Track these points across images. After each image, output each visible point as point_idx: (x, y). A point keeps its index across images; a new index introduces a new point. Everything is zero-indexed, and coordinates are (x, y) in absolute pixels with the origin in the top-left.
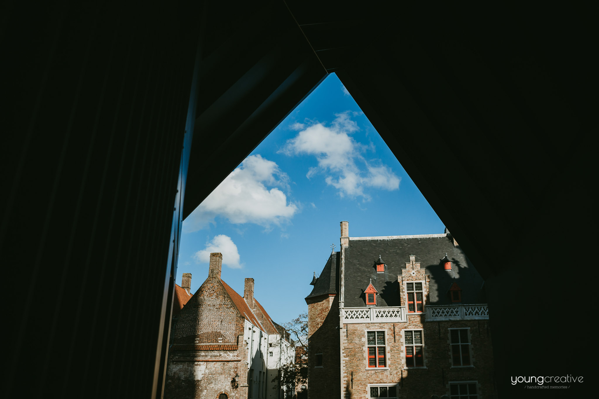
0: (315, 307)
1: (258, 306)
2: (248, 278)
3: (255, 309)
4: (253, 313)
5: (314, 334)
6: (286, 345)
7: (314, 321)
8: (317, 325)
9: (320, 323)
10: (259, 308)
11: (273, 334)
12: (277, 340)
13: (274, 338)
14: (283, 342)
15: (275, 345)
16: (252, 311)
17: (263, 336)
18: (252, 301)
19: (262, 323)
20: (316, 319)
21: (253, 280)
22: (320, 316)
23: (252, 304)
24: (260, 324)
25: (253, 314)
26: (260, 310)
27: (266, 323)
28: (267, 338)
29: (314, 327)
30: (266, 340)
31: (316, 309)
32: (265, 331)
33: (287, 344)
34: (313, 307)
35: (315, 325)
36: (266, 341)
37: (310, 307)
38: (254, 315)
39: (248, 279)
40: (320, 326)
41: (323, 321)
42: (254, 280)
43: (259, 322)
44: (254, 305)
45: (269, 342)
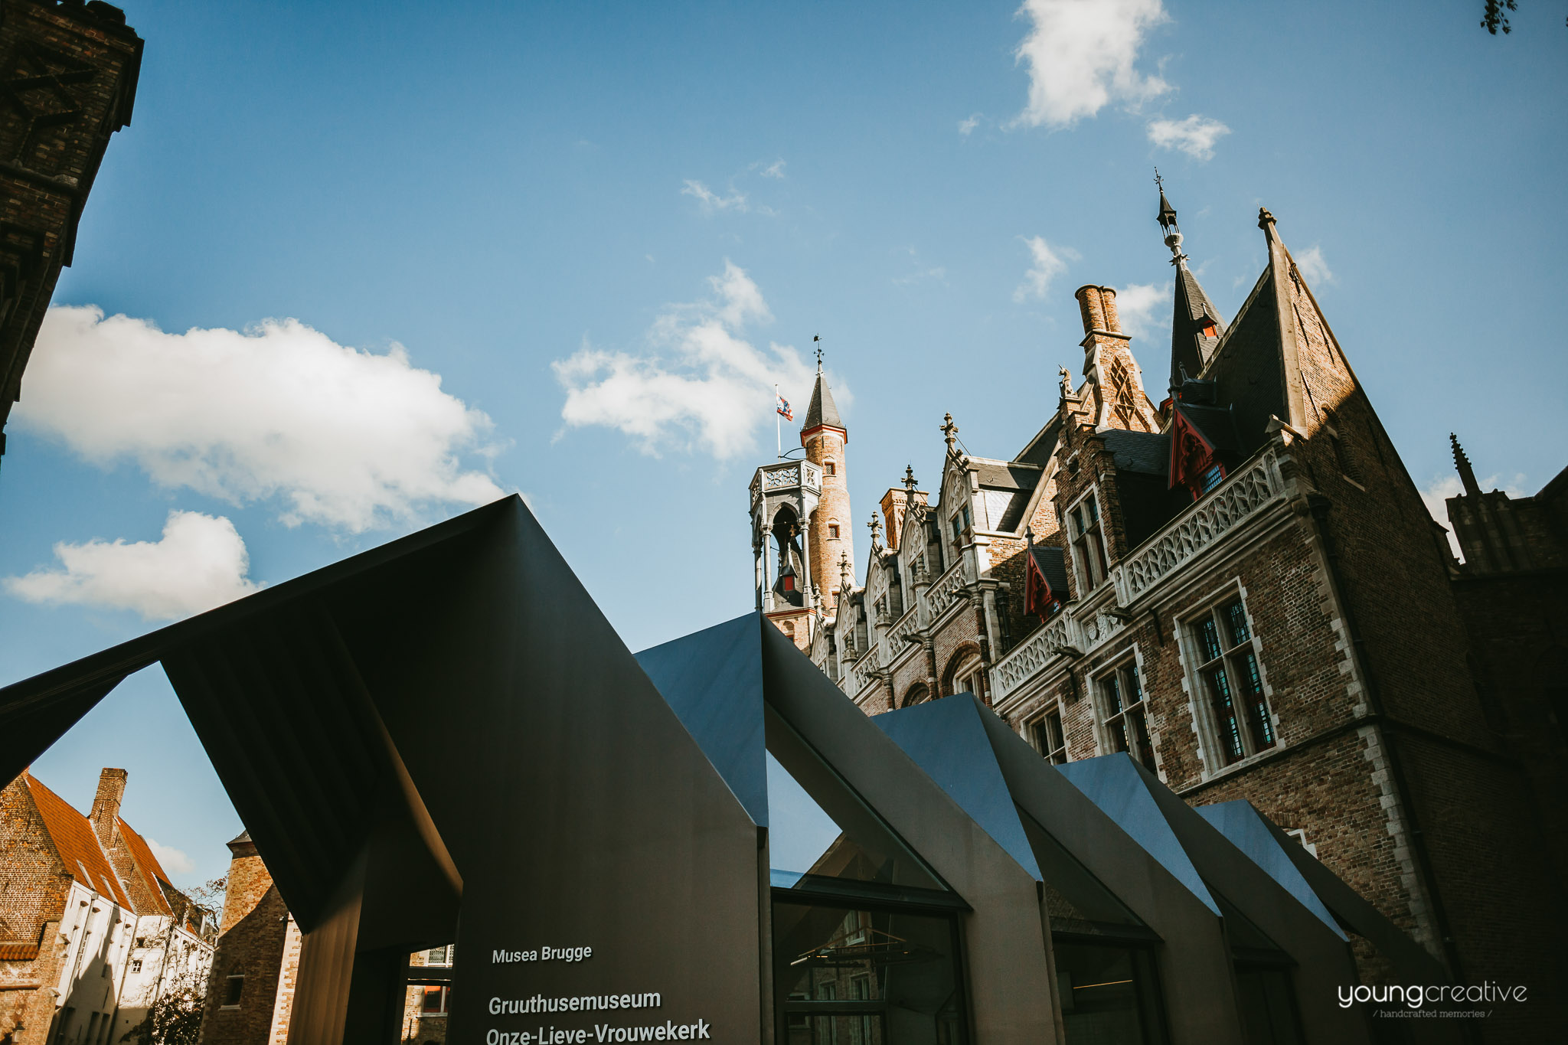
0: (247, 865)
1: (124, 841)
2: (112, 769)
3: (115, 849)
4: (108, 858)
5: (234, 927)
6: (185, 942)
7: (239, 899)
8: (244, 907)
9: (250, 904)
10: (126, 847)
11: (153, 913)
12: (161, 930)
13: (153, 924)
14: (179, 934)
15: (152, 942)
16: (105, 852)
17: (122, 919)
18: (111, 828)
19: (127, 886)
20: (244, 894)
21: (123, 775)
22: (253, 886)
23: (110, 835)
24: (123, 887)
25: (107, 862)
26: (129, 850)
27: (139, 884)
28: (133, 924)
29: (235, 912)
30: (130, 931)
31: (248, 871)
32: (132, 906)
33: (188, 939)
34: (241, 866)
35: (239, 906)
36: (128, 933)
37: (235, 865)
38: (111, 862)
39: (110, 770)
40: (249, 910)
41: (260, 899)
42: (126, 774)
43: (121, 882)
44: (114, 837)
45: (139, 935)
